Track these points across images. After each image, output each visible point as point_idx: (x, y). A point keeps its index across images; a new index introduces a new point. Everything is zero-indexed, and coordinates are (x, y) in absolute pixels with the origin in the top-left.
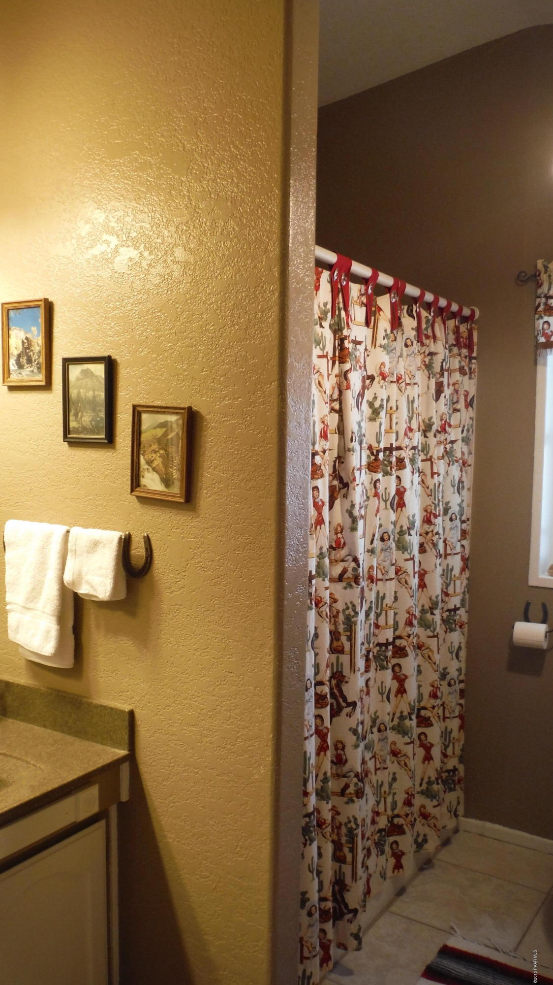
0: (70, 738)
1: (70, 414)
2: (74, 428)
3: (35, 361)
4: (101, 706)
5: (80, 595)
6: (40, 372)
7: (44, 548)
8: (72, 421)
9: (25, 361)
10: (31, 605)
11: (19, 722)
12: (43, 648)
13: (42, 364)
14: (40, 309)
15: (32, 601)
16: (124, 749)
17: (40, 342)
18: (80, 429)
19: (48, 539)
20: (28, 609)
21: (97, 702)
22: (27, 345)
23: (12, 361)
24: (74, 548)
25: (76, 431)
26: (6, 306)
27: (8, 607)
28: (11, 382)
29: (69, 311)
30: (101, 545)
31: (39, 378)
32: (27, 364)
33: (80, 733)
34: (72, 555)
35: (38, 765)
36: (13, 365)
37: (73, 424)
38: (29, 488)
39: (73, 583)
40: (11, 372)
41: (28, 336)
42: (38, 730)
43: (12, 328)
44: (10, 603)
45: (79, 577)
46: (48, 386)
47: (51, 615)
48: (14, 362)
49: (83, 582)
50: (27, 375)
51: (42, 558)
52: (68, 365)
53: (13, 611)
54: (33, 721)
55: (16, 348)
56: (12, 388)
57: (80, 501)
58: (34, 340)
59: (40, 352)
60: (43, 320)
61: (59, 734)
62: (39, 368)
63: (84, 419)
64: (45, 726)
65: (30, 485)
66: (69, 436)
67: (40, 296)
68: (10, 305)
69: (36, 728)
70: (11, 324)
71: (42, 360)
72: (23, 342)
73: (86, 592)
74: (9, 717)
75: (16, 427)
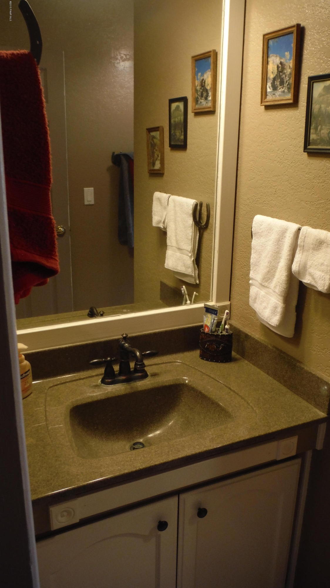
0: (284, 389)
1: (312, 127)
2: (313, 139)
3: (286, 82)
4: (311, 373)
5: (304, 283)
6: (289, 92)
7: (279, 240)
8: (313, 134)
9: (278, 83)
10: (266, 284)
11: (251, 364)
12: (271, 319)
13: (292, 84)
14: (293, 35)
15: (267, 281)
16: (323, 412)
17: (291, 65)
18: (318, 141)
19: (283, 232)
20: (264, 286)
21: (308, 369)
22: (281, 68)
23: (269, 85)
24: (302, 244)
25: (315, 143)
26: (267, 37)
27: (251, 282)
28: (267, 102)
29: (318, 33)
30: (325, 244)
31: (289, 97)
32: (280, 85)
33: (293, 388)
34: (300, 250)
35: (255, 409)
36: (269, 87)
37: (313, 136)
38: (275, 190)
39: (299, 273)
40: (267, 94)
41: (282, 61)
42: (263, 375)
43: (271, 55)
44: (252, 279)
45: (304, 268)
46: (295, 104)
47: (279, 295)
48: (270, 85)
49: (307, 273)
50: (279, 95)
51: (277, 248)
52: (313, 83)
53: (254, 285)
54: (261, 367)
55: (272, 73)
56: (268, 108)
57: (313, 204)
58: (287, 64)
59: (290, 74)
60: (295, 44)
61: (277, 383)
62: (289, 89)
63: (322, 131)
64: (268, 374)
65: (276, 187)
66: (309, 147)
67: (294, 23)
68: (270, 36)
69: (262, 373)
70: (269, 53)
71: (292, 81)
72: (278, 67)
73: (308, 282)
74: (245, 359)
75: (269, 140)
